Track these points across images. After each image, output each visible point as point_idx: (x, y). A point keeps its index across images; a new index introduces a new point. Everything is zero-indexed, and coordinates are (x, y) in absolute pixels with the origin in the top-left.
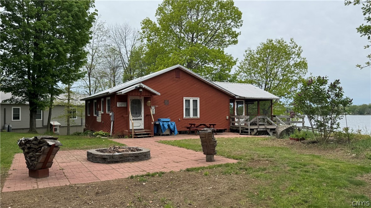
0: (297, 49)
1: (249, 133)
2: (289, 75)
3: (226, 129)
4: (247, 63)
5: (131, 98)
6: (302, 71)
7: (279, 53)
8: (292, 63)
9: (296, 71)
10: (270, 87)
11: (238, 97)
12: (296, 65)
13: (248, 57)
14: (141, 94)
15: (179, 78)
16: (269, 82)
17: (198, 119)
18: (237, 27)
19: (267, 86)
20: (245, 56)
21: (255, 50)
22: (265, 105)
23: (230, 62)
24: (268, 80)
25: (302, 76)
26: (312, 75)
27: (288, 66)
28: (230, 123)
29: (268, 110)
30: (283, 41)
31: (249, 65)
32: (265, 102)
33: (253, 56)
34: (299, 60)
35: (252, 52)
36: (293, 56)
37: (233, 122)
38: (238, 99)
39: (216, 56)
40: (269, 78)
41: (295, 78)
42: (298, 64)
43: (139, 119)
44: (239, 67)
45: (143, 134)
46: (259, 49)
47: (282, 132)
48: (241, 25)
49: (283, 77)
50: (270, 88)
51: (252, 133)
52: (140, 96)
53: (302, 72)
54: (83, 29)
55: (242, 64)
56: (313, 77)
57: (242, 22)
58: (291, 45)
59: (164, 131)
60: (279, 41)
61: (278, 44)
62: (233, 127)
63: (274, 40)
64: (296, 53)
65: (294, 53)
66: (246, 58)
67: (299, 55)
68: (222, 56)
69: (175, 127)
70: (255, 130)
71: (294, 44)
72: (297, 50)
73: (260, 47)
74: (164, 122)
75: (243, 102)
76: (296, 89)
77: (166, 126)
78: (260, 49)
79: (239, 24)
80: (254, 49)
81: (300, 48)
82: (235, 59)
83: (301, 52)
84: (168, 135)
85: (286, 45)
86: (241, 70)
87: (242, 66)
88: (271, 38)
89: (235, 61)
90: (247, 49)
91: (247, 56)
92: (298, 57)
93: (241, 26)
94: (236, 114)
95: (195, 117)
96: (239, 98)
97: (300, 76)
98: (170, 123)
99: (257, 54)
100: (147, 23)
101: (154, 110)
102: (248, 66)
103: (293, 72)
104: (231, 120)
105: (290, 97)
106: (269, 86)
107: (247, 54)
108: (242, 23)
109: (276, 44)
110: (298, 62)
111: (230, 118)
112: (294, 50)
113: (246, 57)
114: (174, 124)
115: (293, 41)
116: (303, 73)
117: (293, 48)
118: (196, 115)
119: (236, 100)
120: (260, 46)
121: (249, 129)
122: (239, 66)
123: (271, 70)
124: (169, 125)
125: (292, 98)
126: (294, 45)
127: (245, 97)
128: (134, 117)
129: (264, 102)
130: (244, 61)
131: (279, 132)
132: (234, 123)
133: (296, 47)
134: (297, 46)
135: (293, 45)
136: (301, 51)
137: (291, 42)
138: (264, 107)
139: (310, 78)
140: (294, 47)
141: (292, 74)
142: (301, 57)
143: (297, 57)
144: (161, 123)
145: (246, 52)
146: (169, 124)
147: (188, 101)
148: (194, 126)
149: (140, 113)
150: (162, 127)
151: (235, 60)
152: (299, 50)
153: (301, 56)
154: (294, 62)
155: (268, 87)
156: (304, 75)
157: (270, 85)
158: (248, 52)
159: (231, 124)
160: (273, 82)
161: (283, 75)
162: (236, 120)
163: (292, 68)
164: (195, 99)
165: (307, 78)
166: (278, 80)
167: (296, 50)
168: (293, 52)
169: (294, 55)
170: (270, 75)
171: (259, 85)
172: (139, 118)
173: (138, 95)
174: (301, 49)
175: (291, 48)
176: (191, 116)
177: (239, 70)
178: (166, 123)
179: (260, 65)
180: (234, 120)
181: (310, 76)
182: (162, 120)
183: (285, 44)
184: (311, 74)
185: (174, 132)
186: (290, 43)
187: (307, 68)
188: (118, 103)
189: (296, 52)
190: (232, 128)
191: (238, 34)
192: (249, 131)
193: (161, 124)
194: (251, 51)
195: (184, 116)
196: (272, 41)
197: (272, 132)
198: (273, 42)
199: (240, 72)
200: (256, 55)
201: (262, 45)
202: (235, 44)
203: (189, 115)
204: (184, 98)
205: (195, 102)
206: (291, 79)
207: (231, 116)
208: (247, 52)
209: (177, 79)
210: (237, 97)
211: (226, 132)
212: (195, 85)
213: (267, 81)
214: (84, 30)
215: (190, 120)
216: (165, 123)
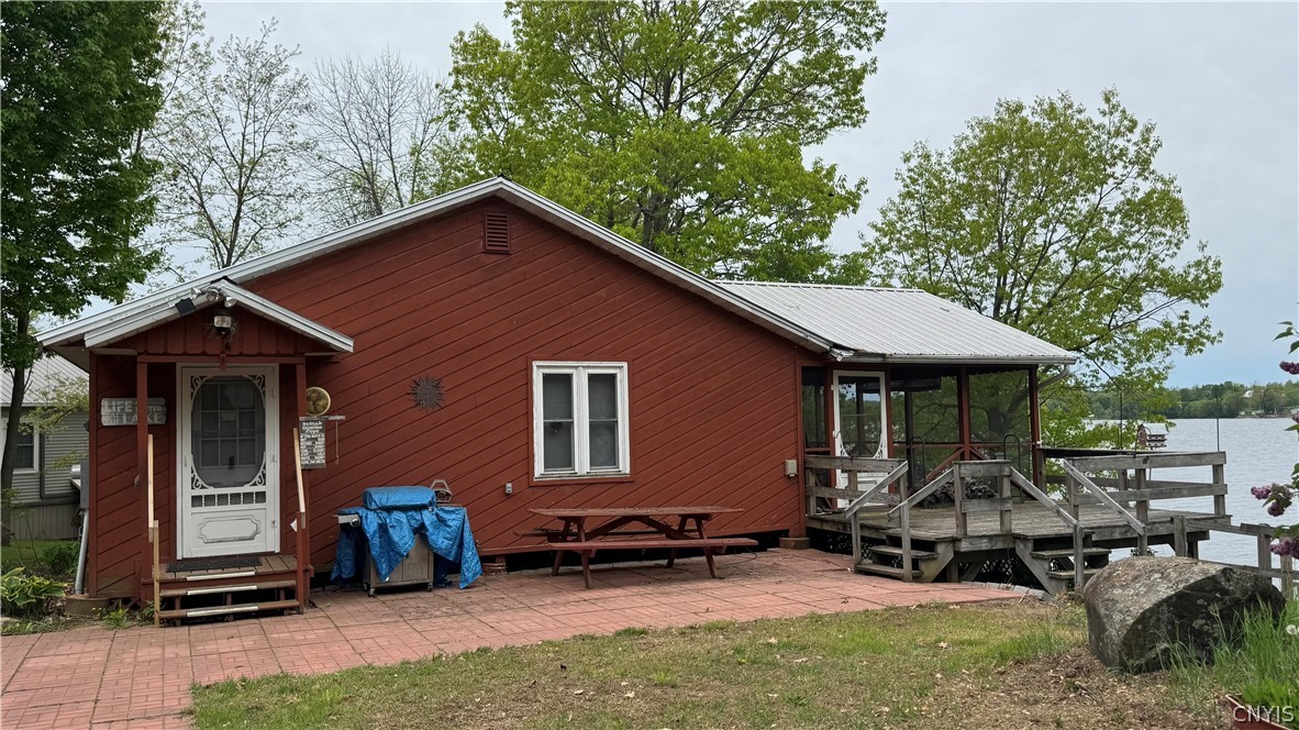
0: (1136, 136)
1: (907, 564)
2: (1102, 254)
3: (785, 533)
4: (913, 209)
5: (197, 373)
6: (1164, 235)
7: (1053, 160)
8: (1112, 199)
9: (1131, 234)
10: (1019, 309)
11: (845, 354)
12: (1133, 210)
13: (914, 181)
14: (228, 347)
15: (507, 253)
16: (1012, 288)
17: (619, 482)
18: (859, 40)
19: (1004, 306)
20: (904, 180)
21: (948, 153)
22: (995, 389)
23: (830, 199)
24: (1010, 279)
25: (1162, 256)
26: (1207, 252)
27: (1095, 214)
28: (807, 498)
29: (1011, 410)
30: (1070, 106)
31: (923, 217)
32: (995, 375)
33: (938, 179)
34: (1145, 187)
35: (933, 160)
36: (1118, 170)
37: (825, 493)
38: (846, 365)
39: (756, 164)
40: (1011, 272)
41: (1129, 268)
42: (1142, 201)
43: (248, 497)
44: (878, 230)
45: (239, 598)
46: (964, 146)
47: (1143, 618)
48: (879, 35)
49: (1076, 263)
50: (1017, 316)
51: (923, 566)
52: (223, 361)
53: (1162, 239)
54: (81, 38)
55: (892, 216)
56: (1211, 263)
57: (884, 22)
58: (1106, 121)
59: (391, 568)
60: (1052, 108)
61: (1046, 121)
62: (822, 521)
63: (1029, 102)
64: (1132, 152)
65: (1123, 152)
66: (906, 186)
67: (1143, 163)
68: (787, 169)
69: (468, 537)
70: (940, 549)
71: (1117, 116)
72: (1136, 144)
73: (966, 138)
74: (390, 509)
75: (877, 380)
76: (1134, 316)
77: (403, 537)
78: (970, 148)
79: (870, 31)
80: (944, 148)
81: (1148, 130)
82: (851, 186)
83: (1154, 150)
84: (420, 587)
85: (1082, 125)
86: (885, 241)
87: (891, 224)
88: (1013, 98)
89: (851, 193)
90: (910, 149)
91: (910, 177)
92: (1139, 175)
93: (878, 39)
94: (839, 450)
95: (606, 471)
96: (855, 360)
97: (1156, 257)
98: (428, 517)
99: (958, 170)
100: (477, 52)
101: (322, 441)
102: (916, 222)
103: (1120, 240)
104: (812, 480)
105: (1108, 355)
106: (1013, 306)
107: (910, 170)
108: (881, 25)
109: (1037, 119)
110: (1140, 195)
111: (804, 468)
112: (1120, 142)
113: (908, 181)
114: (456, 517)
115: (1114, 101)
116: (1169, 242)
117: (1118, 133)
118: (613, 461)
119: (837, 374)
120: (968, 132)
121: (906, 543)
122: (880, 225)
123: (1021, 234)
124: (420, 531)
125: (1120, 359)
126: (1121, 122)
127: (883, 355)
128: (216, 485)
129: (991, 380)
130: (897, 200)
131: (1117, 617)
132: (830, 500)
133: (1131, 131)
134: (1134, 124)
135: (1116, 120)
136: (1152, 144)
137: (1105, 107)
138: (993, 399)
139: (1198, 264)
140: (1122, 129)
141: (1114, 250)
142: (1153, 172)
143: (1134, 174)
144: (371, 515)
145: (907, 159)
146: (423, 526)
147: (559, 386)
148: (580, 527)
149: (256, 461)
150: (376, 541)
151: (854, 190)
152: (1146, 141)
153: (1152, 167)
154: (1122, 198)
155: (1009, 312)
156: (1170, 252)
157: (1020, 303)
158: (914, 163)
159: (813, 502)
160: (1030, 288)
161: (1075, 259)
162: (842, 480)
163: (1113, 222)
164: (602, 368)
165: (1185, 264)
166: (1054, 279)
167: (1129, 144)
168: (1116, 152)
169: (1120, 164)
170: (1016, 259)
171: (969, 303)
172: (247, 489)
173: (204, 354)
174: (1153, 136)
175: (1109, 133)
176: (582, 464)
177: (877, 240)
178: (402, 516)
179: (970, 215)
180: (827, 479)
181: (1199, 256)
182: (382, 496)
183: (1078, 116)
184: (1203, 247)
185: (455, 567)
186: (1104, 113)
187: (1183, 221)
188: (105, 403)
189: (1132, 150)
190: (817, 525)
191: (864, 70)
192: (906, 552)
193: (371, 524)
194: (927, 157)
195: (539, 469)
196: (1019, 108)
197: (1043, 558)
198: (1024, 113)
199: (884, 249)
200: (953, 171)
201: (977, 130)
202: (854, 125)
203: (569, 462)
204: (535, 364)
205: (602, 386)
206: (1108, 273)
207: (811, 458)
208: (912, 160)
209: (494, 258)
210: (840, 356)
211: (786, 547)
212: (602, 292)
213: (1005, 284)
214: (86, 44)
215: (569, 490)
216: (396, 515)
